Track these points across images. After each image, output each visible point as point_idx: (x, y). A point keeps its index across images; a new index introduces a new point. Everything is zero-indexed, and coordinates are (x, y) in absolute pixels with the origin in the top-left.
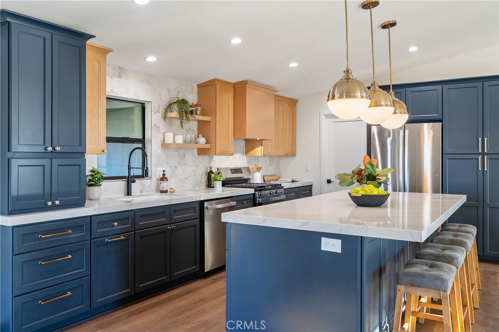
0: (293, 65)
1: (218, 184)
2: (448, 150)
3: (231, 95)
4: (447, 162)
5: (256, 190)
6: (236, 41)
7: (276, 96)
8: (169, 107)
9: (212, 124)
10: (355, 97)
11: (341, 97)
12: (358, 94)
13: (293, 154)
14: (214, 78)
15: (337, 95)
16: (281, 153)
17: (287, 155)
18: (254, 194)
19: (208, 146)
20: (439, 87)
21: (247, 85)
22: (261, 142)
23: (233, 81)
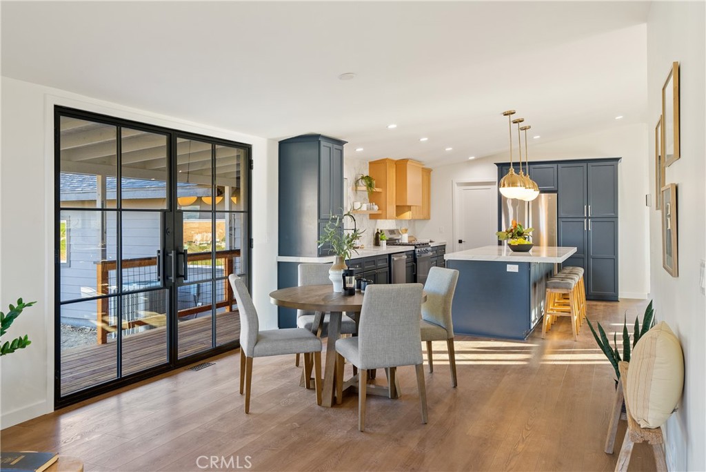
0: (449, 149)
1: (384, 243)
2: (562, 215)
3: (394, 170)
4: (561, 224)
5: (416, 248)
6: (424, 139)
7: (423, 168)
8: (357, 182)
9: (383, 195)
10: (517, 186)
11: (509, 186)
12: (519, 184)
13: (428, 218)
14: (386, 158)
15: (506, 185)
16: (422, 217)
17: (425, 219)
18: (414, 251)
19: (380, 212)
20: (555, 165)
21: (408, 163)
22: (409, 208)
23: (396, 159)
